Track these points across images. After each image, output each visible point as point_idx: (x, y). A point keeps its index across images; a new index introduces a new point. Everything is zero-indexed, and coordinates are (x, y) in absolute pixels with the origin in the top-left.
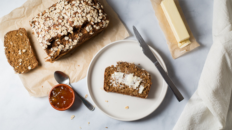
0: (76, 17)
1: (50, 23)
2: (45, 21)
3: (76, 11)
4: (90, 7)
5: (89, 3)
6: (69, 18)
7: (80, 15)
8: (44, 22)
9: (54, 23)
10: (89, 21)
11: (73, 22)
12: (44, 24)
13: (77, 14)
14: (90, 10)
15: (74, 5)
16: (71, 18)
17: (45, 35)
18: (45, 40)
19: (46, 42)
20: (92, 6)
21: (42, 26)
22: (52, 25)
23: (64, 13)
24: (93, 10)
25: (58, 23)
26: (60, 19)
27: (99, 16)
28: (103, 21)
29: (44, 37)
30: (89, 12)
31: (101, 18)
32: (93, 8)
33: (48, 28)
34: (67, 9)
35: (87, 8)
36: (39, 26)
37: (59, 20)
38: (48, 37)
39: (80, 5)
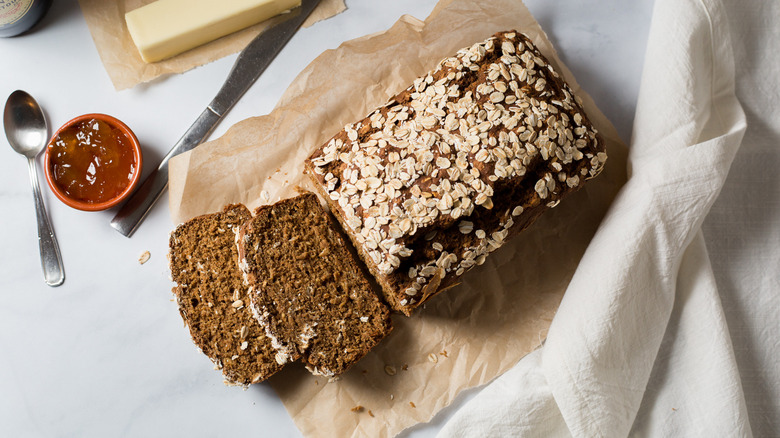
0: (502, 145)
1: (405, 171)
2: (384, 164)
3: (497, 123)
4: (543, 105)
5: (538, 90)
6: (474, 151)
7: (513, 137)
8: (382, 168)
9: (420, 172)
10: (546, 158)
11: (491, 166)
12: (383, 176)
13: (502, 134)
14: (547, 117)
15: (485, 98)
16: (483, 151)
17: (390, 221)
18: (393, 240)
19: (394, 248)
20: (548, 101)
21: (376, 183)
22: (413, 180)
23: (451, 132)
24: (555, 115)
25: (436, 171)
26: (442, 155)
27: (576, 137)
28: (590, 156)
29: (385, 227)
30: (545, 126)
31: (582, 143)
32: (554, 110)
33: (399, 193)
34: (461, 113)
35: (534, 109)
36: (361, 185)
37: (439, 159)
38: (403, 227)
39: (508, 97)
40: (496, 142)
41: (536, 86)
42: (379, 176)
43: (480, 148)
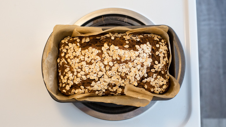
0: (91, 58)
1: (123, 68)
2: (127, 74)
3: (88, 65)
4: (71, 63)
5: (69, 68)
7: (86, 59)
8: (129, 73)
9: (119, 65)
10: (80, 48)
11: (98, 55)
12: (129, 71)
13: (88, 62)
14: (72, 59)
15: (86, 75)
16: (97, 60)
17: (136, 57)
18: (139, 52)
19: (140, 50)
20: (68, 63)
21: (133, 70)
22: (122, 64)
23: (102, 71)
24: (70, 58)
25: (114, 63)
26: (110, 66)
27: (67, 50)
28: (67, 43)
29: (139, 56)
30: (75, 57)
31: (67, 47)
32: (69, 60)
33: (129, 63)
34: (96, 75)
36: (137, 72)
38: (132, 54)
39: (79, 71)
40: (92, 60)
41: (69, 70)
42: (131, 72)
43: (98, 61)
